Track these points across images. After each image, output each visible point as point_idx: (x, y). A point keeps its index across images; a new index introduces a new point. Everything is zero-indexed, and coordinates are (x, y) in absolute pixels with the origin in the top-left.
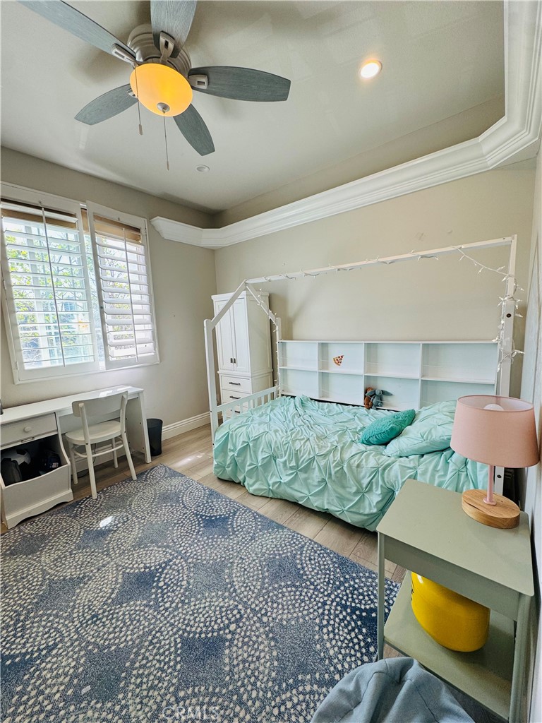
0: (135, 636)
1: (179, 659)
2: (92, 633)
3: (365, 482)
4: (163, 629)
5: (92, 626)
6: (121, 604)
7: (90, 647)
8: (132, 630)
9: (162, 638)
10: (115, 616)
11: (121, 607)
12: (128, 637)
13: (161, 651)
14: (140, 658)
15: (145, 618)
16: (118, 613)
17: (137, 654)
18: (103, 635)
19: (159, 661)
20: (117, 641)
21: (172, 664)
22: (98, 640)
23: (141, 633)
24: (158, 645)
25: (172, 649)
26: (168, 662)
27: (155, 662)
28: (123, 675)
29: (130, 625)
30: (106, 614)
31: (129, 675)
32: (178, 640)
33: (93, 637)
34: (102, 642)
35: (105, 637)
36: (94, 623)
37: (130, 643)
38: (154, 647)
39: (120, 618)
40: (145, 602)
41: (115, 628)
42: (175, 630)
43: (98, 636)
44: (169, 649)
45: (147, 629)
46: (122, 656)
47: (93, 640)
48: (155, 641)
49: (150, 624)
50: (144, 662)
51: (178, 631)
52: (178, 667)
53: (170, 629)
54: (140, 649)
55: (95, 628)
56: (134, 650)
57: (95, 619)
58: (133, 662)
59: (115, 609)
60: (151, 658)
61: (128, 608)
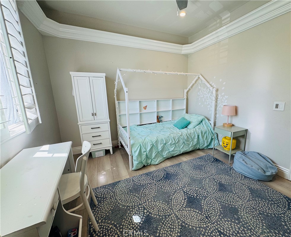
0: (217, 203)
1: (225, 193)
2: (214, 217)
3: (193, 136)
4: (215, 196)
5: (211, 218)
6: (202, 208)
7: (221, 217)
8: (215, 204)
9: (218, 196)
10: (208, 210)
11: (204, 208)
12: (217, 206)
13: (222, 196)
14: (225, 202)
15: (210, 200)
16: (206, 209)
17: (223, 203)
18: (216, 213)
19: (226, 197)
20: (219, 209)
21: (226, 194)
22: (218, 215)
23: (216, 202)
24: (221, 197)
25: (222, 194)
26: (226, 195)
27: (226, 198)
28: (230, 206)
29: (212, 205)
30: (206, 213)
31: (230, 205)
32: (219, 192)
33: (216, 217)
34: (218, 213)
35: (216, 212)
36: (210, 217)
37: (219, 204)
38: (221, 198)
39: (209, 208)
40: (203, 200)
41: (213, 210)
42: (215, 193)
43: (216, 215)
44: (222, 195)
45: (215, 200)
46: (224, 207)
47: (218, 217)
48: (219, 198)
49: (213, 199)
50: (226, 201)
51: (216, 192)
52: (227, 193)
53: (215, 194)
54: (222, 202)
55: (212, 216)
56: (222, 203)
57: (208, 217)
58: (226, 204)
59: (204, 210)
60: (225, 199)
61: (205, 206)
